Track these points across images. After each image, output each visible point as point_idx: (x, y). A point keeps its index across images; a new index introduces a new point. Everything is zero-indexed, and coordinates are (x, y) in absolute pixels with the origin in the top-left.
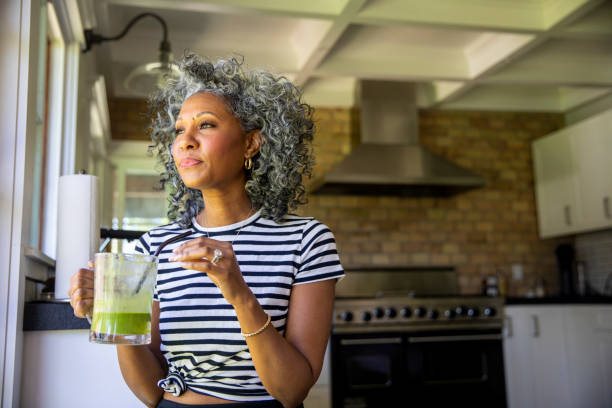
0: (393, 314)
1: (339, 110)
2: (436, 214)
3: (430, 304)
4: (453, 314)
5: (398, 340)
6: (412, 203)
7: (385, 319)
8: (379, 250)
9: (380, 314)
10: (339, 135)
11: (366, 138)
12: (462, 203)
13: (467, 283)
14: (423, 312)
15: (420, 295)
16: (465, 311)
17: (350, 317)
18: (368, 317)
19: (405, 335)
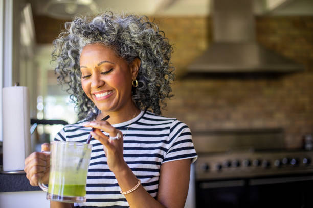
0: (239, 164)
1: (197, 18)
2: (269, 91)
3: (265, 157)
4: (281, 163)
5: (241, 183)
6: (251, 84)
7: (233, 169)
8: (228, 118)
9: (229, 164)
10: (197, 37)
11: (218, 36)
12: (288, 83)
13: (291, 141)
14: (259, 163)
15: (258, 150)
16: (289, 161)
17: (207, 168)
18: (220, 167)
19: (247, 180)
